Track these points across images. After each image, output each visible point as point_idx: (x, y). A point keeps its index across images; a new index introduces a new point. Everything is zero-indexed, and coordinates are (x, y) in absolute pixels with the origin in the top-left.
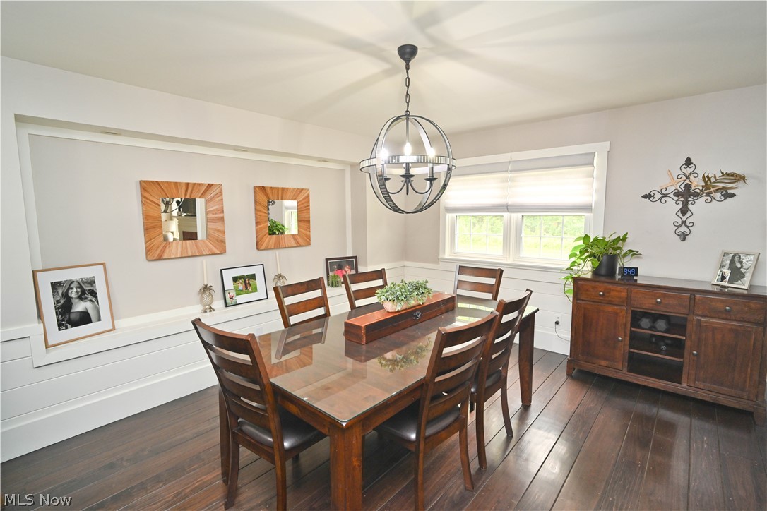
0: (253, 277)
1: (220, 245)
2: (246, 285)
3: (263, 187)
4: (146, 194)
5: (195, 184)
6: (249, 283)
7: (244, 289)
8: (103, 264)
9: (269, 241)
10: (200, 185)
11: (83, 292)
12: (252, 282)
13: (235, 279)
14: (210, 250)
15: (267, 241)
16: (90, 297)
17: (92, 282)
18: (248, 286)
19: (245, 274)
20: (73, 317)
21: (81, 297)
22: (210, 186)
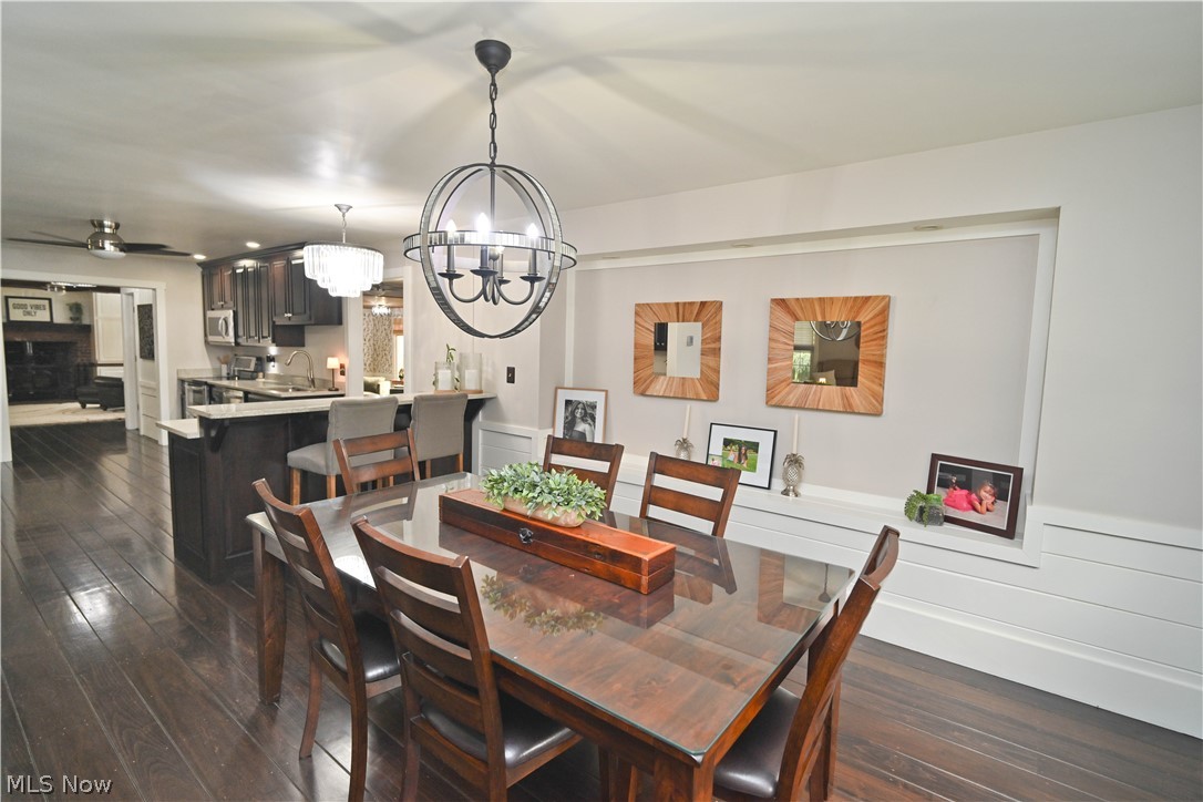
0: (754, 446)
1: (709, 388)
2: (740, 454)
3: (783, 300)
4: (639, 320)
5: (685, 303)
6: (745, 454)
7: (736, 461)
8: (606, 391)
9: (788, 394)
10: (691, 304)
11: (586, 413)
12: (750, 454)
13: (727, 442)
14: (697, 394)
15: (783, 393)
16: (590, 421)
17: (594, 407)
18: (743, 458)
19: (743, 439)
20: (574, 434)
21: (583, 419)
22: (703, 304)
